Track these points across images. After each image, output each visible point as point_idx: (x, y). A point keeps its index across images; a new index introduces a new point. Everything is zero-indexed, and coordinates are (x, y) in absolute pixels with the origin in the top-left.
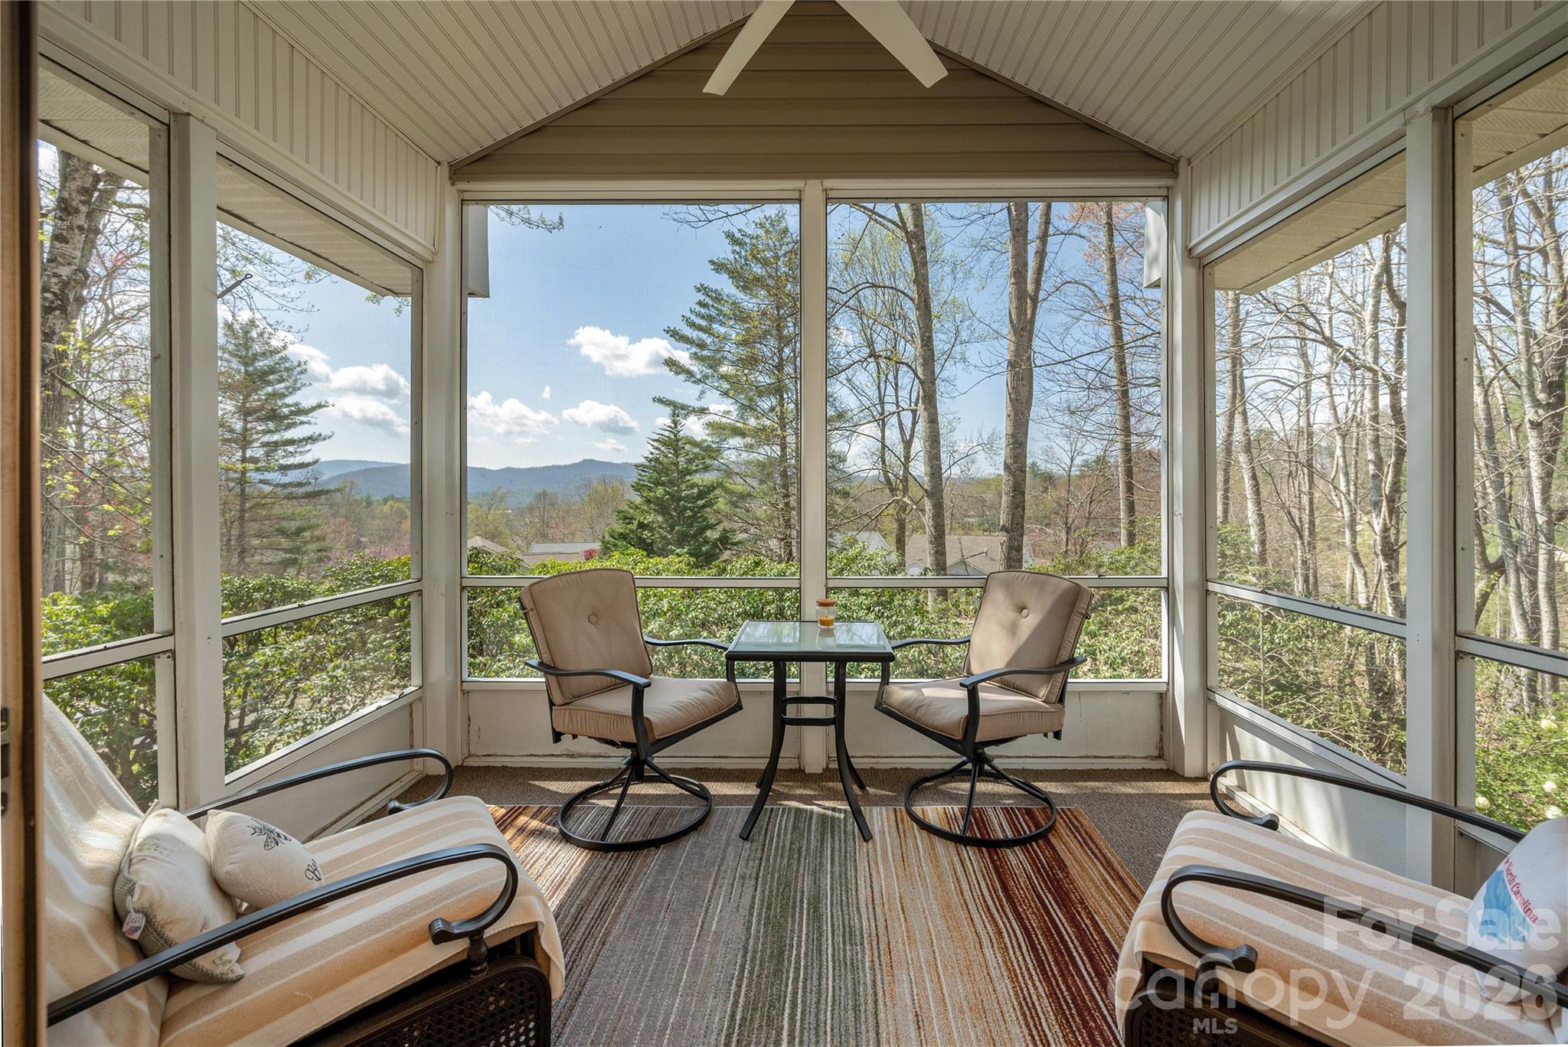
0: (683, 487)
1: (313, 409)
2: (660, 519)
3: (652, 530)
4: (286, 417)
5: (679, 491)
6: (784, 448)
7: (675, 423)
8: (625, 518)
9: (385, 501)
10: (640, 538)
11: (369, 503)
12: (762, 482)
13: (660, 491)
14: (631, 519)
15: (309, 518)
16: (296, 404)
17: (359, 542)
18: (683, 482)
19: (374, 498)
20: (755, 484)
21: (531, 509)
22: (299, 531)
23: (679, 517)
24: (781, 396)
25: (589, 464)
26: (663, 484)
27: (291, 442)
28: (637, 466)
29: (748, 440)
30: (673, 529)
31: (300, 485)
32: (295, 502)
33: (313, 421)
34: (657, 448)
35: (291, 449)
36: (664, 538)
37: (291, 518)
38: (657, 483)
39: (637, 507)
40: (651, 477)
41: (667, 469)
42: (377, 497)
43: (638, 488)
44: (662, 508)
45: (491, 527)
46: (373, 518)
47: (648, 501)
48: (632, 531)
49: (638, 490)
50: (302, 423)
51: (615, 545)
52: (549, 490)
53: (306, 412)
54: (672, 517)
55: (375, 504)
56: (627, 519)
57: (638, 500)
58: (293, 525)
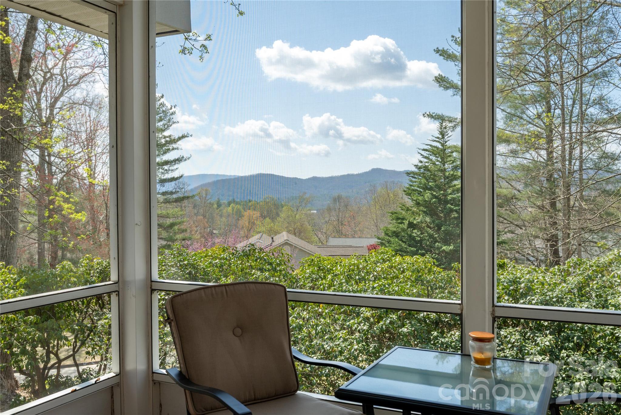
0: (449, 191)
1: (180, 139)
2: (428, 219)
3: (420, 229)
4: (164, 145)
5: (445, 195)
6: (550, 153)
7: (443, 134)
8: (398, 219)
9: (229, 204)
10: (410, 236)
11: (219, 205)
12: (526, 185)
13: (427, 195)
14: (403, 219)
15: (178, 217)
16: (170, 136)
17: (212, 233)
18: (449, 187)
19: (222, 202)
20: (520, 186)
21: (329, 210)
22: (172, 225)
23: (445, 217)
24: (548, 103)
25: (376, 172)
26: (431, 189)
27: (167, 163)
28: (408, 173)
29: (514, 146)
30: (439, 229)
31: (172, 193)
32: (168, 205)
33: (180, 147)
34: (426, 157)
35: (166, 167)
36: (431, 236)
37: (167, 216)
38: (426, 188)
39: (408, 209)
40: (420, 183)
41: (435, 175)
42: (224, 201)
43: (409, 192)
44: (430, 210)
45: (299, 224)
46: (221, 216)
47: (418, 204)
48: (403, 230)
49: (409, 194)
50: (173, 149)
51: (389, 242)
52: (344, 194)
53: (174, 141)
54: (439, 218)
55: (223, 206)
56: (400, 220)
57: (409, 202)
58: (168, 221)
